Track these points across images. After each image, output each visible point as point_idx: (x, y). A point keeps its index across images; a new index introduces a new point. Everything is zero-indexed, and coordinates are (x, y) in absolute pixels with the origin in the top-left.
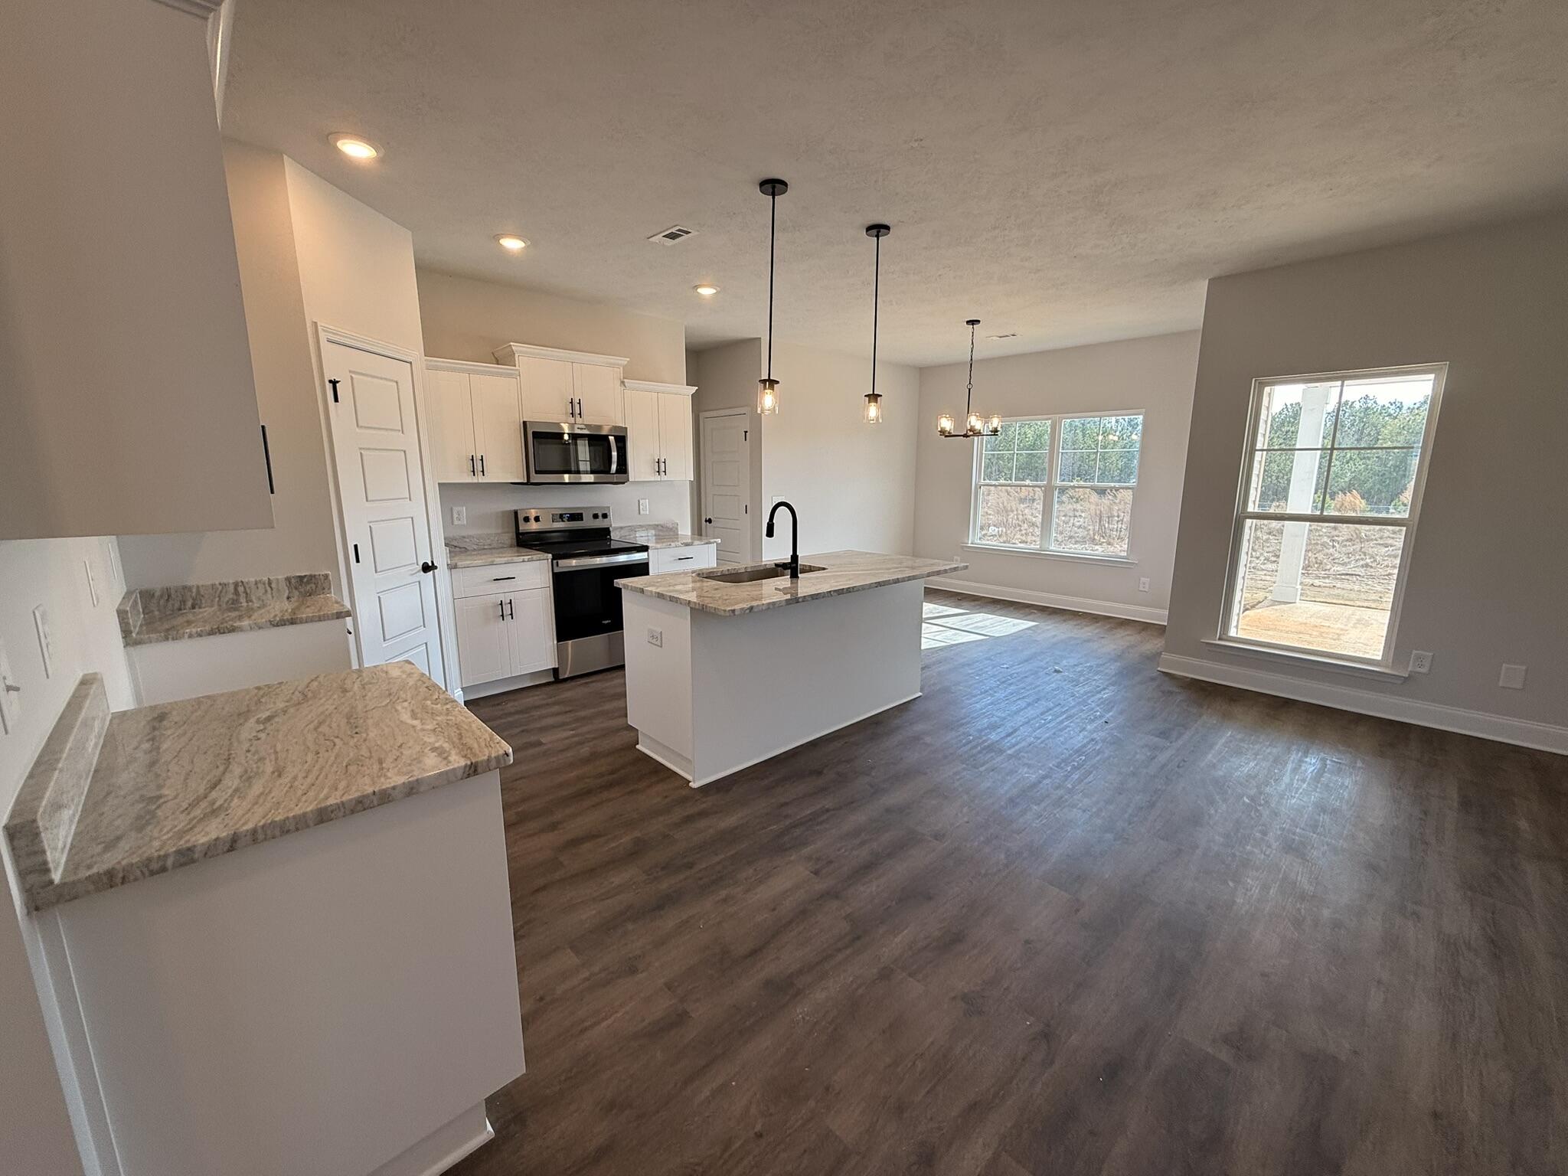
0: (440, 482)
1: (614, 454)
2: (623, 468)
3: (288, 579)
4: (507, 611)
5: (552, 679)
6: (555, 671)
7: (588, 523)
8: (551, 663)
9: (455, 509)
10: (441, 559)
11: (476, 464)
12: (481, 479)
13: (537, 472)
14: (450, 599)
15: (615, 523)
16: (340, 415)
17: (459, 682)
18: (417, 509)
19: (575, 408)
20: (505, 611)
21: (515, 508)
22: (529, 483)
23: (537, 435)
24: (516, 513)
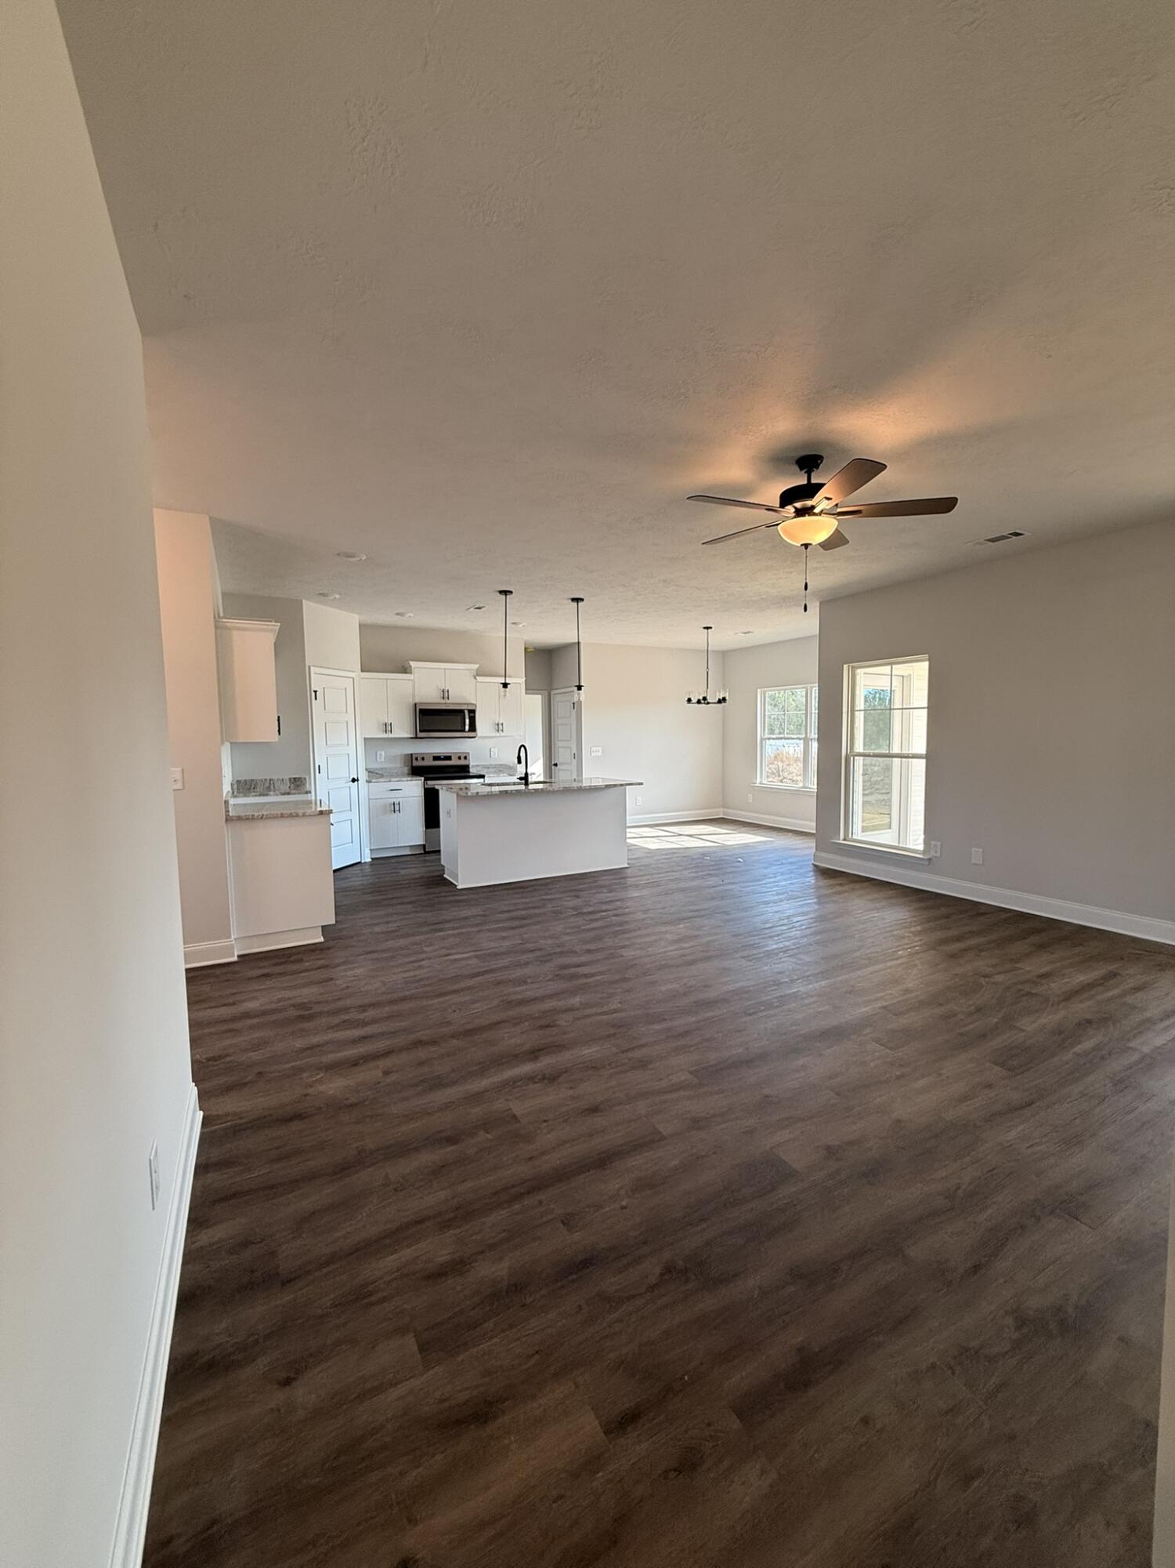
0: (367, 737)
1: (467, 721)
2: (473, 728)
3: (290, 779)
4: (397, 808)
5: (422, 852)
6: (424, 846)
7: (454, 762)
8: (422, 842)
9: (379, 753)
10: (363, 777)
11: (387, 727)
12: (391, 736)
13: (421, 731)
14: (367, 799)
15: (472, 762)
16: (317, 706)
17: (369, 845)
18: (352, 750)
19: (445, 694)
20: (395, 808)
21: (410, 752)
22: (416, 738)
23: (421, 711)
24: (412, 755)
